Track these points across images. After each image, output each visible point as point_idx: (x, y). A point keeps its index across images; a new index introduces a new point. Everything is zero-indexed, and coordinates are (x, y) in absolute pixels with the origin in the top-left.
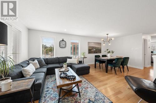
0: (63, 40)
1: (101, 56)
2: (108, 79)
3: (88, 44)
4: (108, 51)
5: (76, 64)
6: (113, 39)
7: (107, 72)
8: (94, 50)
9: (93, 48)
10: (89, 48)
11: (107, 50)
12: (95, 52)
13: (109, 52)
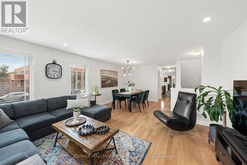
0: (54, 63)
1: (119, 91)
2: (135, 119)
3: (101, 73)
5: (88, 107)
6: (133, 68)
7: (130, 112)
8: (110, 81)
9: (108, 78)
10: (102, 78)
11: (129, 82)
12: (110, 85)
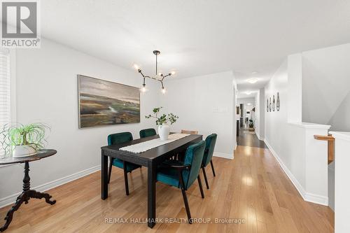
1: (136, 136)
3: (79, 86)
4: (160, 114)
6: (173, 73)
8: (113, 110)
9: (106, 102)
11: (155, 111)
13: (162, 120)
